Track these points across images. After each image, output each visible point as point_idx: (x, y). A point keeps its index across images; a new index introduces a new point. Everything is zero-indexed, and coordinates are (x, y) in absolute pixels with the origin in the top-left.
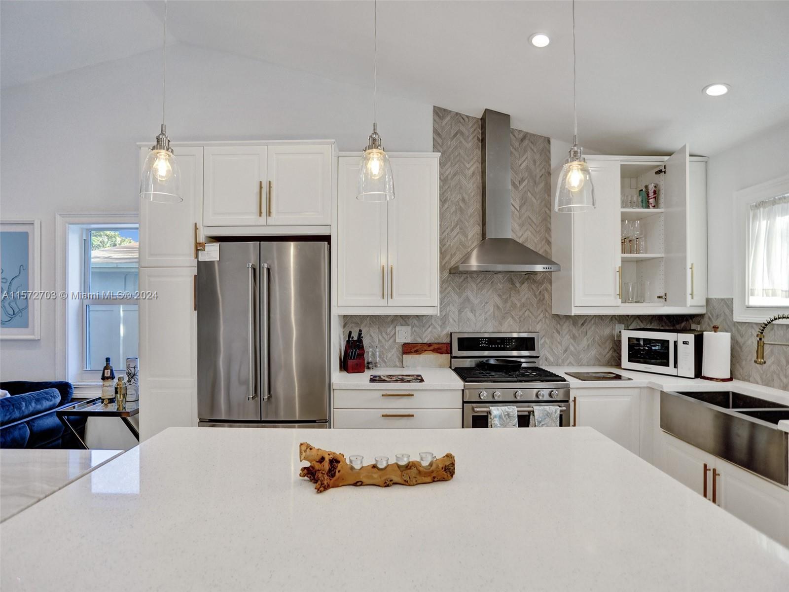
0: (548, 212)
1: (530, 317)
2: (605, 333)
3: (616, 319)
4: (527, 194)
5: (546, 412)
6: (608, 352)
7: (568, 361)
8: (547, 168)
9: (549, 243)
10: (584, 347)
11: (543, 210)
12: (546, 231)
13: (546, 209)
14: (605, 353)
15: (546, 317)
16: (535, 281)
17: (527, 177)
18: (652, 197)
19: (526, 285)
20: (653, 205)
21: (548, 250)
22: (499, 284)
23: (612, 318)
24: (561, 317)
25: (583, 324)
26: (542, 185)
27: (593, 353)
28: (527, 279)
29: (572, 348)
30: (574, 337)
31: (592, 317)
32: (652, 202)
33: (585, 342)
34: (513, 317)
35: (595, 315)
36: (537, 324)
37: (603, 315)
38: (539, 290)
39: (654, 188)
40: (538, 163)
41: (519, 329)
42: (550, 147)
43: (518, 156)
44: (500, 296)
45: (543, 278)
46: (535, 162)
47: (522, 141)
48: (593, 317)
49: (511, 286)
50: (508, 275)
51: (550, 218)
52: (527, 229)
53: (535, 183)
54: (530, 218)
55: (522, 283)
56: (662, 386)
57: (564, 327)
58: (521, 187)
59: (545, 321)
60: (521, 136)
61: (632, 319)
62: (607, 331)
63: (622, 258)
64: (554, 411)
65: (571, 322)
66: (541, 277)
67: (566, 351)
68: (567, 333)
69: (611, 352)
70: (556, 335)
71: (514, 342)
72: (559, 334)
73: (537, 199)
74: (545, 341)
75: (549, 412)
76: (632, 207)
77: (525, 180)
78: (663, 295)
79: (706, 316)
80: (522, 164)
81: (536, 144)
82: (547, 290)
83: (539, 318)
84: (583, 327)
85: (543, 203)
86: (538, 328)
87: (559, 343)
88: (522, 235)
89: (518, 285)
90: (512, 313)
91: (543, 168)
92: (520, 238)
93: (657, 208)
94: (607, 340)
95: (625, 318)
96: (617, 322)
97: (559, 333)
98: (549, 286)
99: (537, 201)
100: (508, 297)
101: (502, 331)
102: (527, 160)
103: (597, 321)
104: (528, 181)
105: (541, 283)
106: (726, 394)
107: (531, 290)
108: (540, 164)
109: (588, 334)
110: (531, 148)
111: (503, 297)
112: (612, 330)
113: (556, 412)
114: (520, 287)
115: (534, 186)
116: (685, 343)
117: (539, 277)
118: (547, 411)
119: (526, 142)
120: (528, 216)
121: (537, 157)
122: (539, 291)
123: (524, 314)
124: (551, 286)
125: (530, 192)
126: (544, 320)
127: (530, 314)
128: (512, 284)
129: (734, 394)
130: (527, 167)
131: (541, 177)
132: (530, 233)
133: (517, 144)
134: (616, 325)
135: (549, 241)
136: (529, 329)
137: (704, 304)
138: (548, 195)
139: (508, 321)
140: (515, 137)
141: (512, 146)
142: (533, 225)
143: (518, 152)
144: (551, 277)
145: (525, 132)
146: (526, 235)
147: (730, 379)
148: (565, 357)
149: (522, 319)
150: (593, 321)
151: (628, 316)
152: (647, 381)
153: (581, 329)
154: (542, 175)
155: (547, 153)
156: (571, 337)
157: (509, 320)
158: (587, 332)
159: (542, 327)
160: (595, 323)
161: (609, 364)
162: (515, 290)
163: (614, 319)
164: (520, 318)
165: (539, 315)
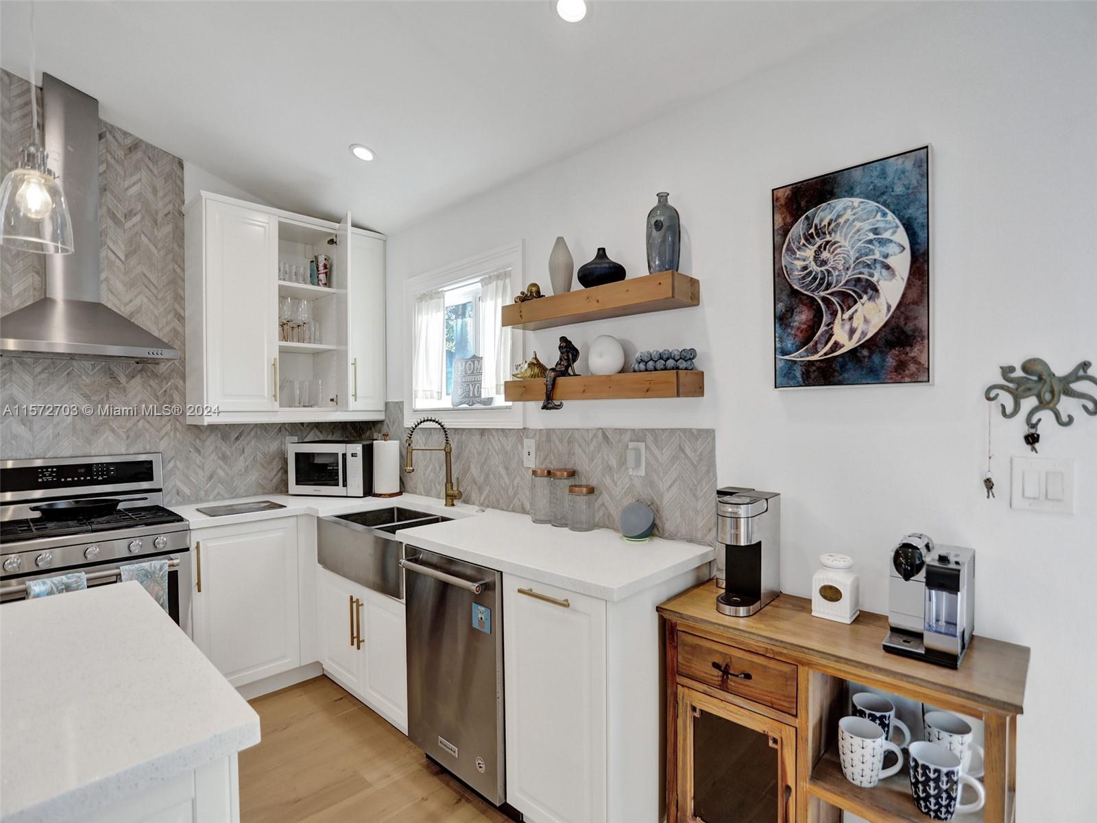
0: (178, 270)
1: (147, 430)
2: (271, 449)
3: (286, 429)
4: (140, 238)
5: (143, 571)
6: (276, 475)
7: (215, 492)
8: (177, 206)
9: (181, 318)
10: (240, 471)
11: (170, 267)
12: (175, 299)
13: (176, 266)
14: (272, 477)
15: (176, 429)
16: (155, 375)
17: (140, 210)
18: (323, 271)
19: (138, 379)
20: (323, 282)
21: (180, 329)
22: (84, 377)
23: (280, 428)
24: (202, 429)
25: (237, 439)
26: (167, 229)
27: (253, 479)
28: (140, 371)
29: (221, 473)
30: (224, 458)
31: (252, 426)
32: (322, 278)
33: (241, 463)
34: (113, 431)
35: (256, 425)
36: (161, 439)
37: (268, 424)
38: (162, 388)
39: (324, 262)
40: (161, 194)
41: (127, 449)
42: (183, 174)
43: (122, 173)
44: (86, 396)
45: (169, 371)
46: (155, 191)
47: (131, 152)
48: (253, 428)
49: (110, 380)
50: (103, 363)
51: (183, 280)
52: (140, 293)
53: (156, 224)
54: (146, 277)
55: (132, 376)
56: (317, 511)
57: (208, 443)
58: (128, 225)
59: (175, 435)
60: (129, 141)
61: (308, 429)
62: (274, 447)
63: (280, 347)
64: (158, 567)
65: (219, 436)
66: (167, 369)
67: (211, 477)
68: (212, 452)
69: (280, 474)
70: (194, 455)
71: (113, 470)
72: (200, 455)
73: (159, 247)
74: (175, 466)
75: (150, 570)
76: (297, 281)
77: (135, 215)
78: (334, 397)
79: (385, 423)
80: (129, 187)
81: (157, 162)
82: (177, 388)
83: (163, 432)
84: (238, 442)
85: (170, 256)
86: (162, 446)
87: (199, 467)
88: (131, 301)
89: (123, 379)
90: (111, 423)
91: (170, 202)
92: (126, 305)
93: (329, 287)
94: (274, 459)
95: (299, 428)
96: (288, 434)
97: (198, 451)
98: (181, 382)
99: (159, 251)
100: (103, 399)
101: (92, 454)
102: (140, 183)
103: (259, 433)
104: (143, 218)
105: (167, 378)
106: (391, 510)
107: (149, 388)
108: (165, 196)
109: (246, 452)
110: (148, 167)
111: (92, 399)
112: (281, 444)
113: (161, 569)
114: (127, 383)
115: (153, 228)
116: (354, 455)
117: (162, 368)
118: (146, 570)
119: (138, 155)
120: (143, 272)
121: (159, 183)
122: (164, 389)
123: (135, 424)
124: (184, 382)
125: (146, 235)
126: (172, 434)
127: (147, 426)
128: (111, 378)
129: (398, 509)
130: (140, 195)
131: (166, 215)
132: (145, 300)
133: (120, 153)
134: (287, 438)
135: (181, 316)
136: (145, 448)
137: (382, 408)
138: (179, 246)
139: (104, 436)
140: (117, 140)
141: (111, 154)
142: (152, 288)
143: (123, 167)
144: (185, 369)
145: (137, 139)
146: (137, 302)
147: (400, 493)
148: (210, 486)
149: (132, 434)
150: (253, 434)
151: (302, 424)
152: (305, 507)
153: (235, 446)
154: (169, 213)
155: (179, 182)
156: (218, 457)
157: (107, 434)
158: (243, 449)
159: (169, 444)
160: (256, 436)
161: (278, 491)
162: (118, 388)
163: (283, 429)
164: (128, 431)
165: (164, 425)
